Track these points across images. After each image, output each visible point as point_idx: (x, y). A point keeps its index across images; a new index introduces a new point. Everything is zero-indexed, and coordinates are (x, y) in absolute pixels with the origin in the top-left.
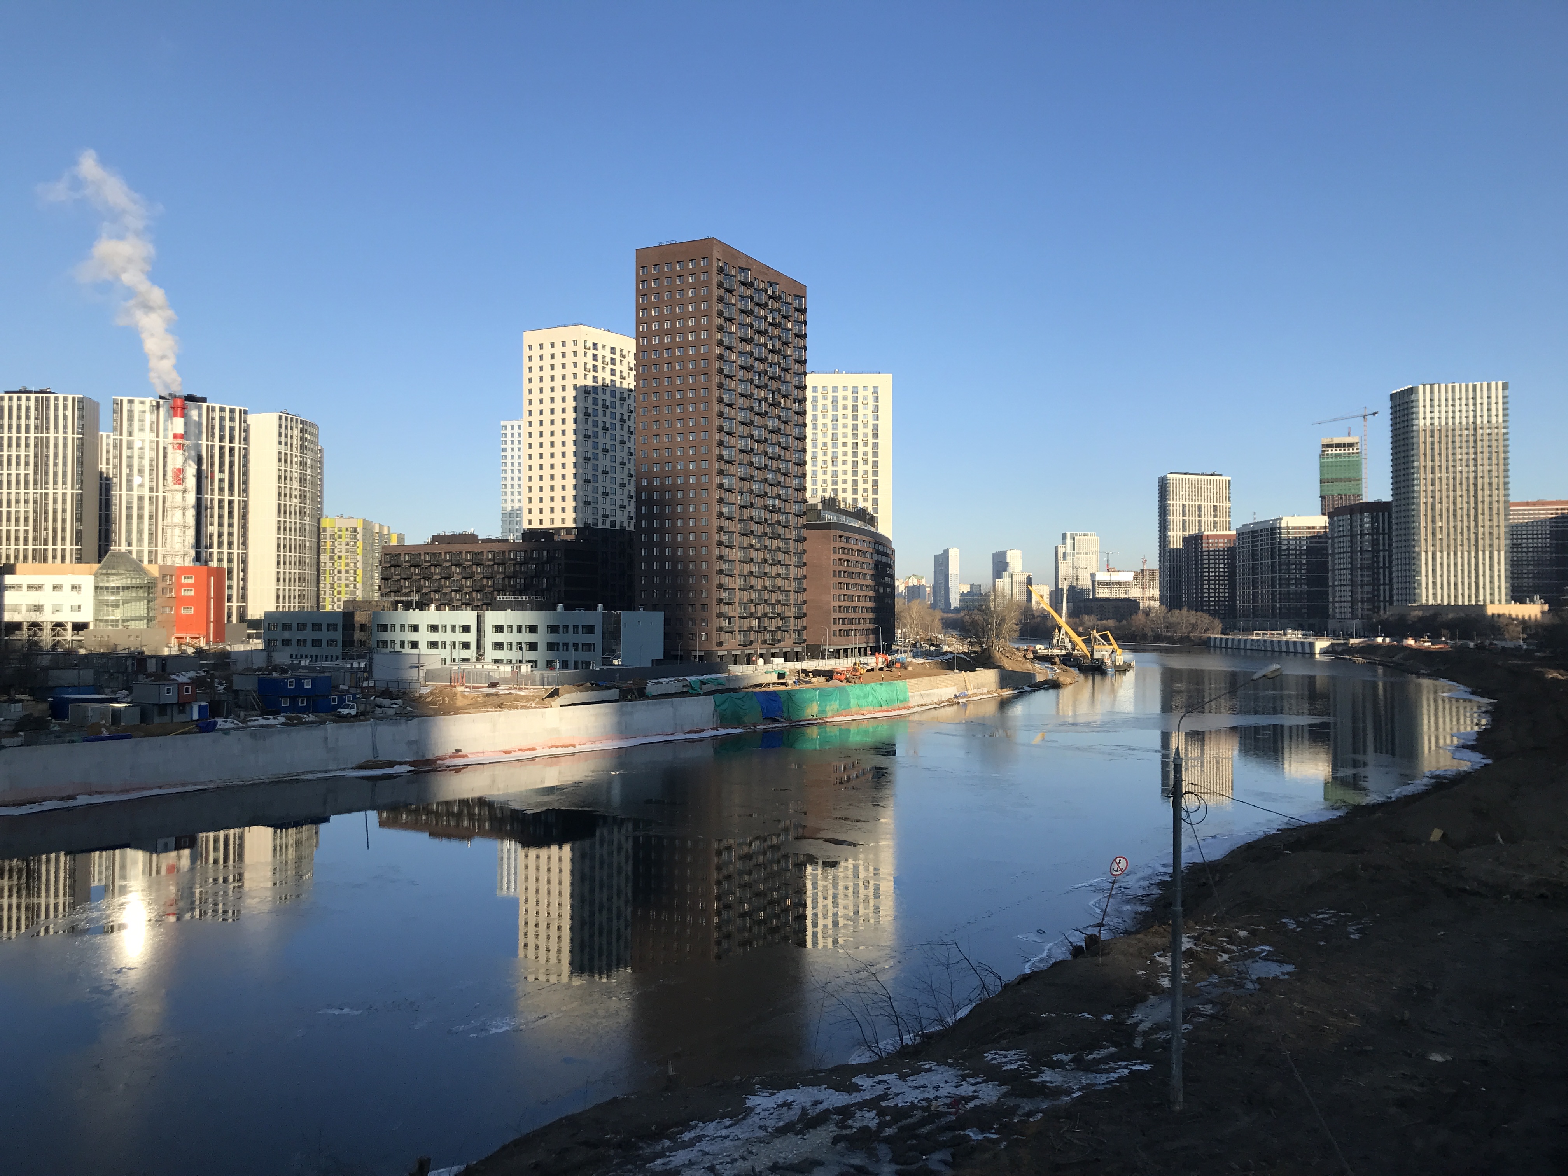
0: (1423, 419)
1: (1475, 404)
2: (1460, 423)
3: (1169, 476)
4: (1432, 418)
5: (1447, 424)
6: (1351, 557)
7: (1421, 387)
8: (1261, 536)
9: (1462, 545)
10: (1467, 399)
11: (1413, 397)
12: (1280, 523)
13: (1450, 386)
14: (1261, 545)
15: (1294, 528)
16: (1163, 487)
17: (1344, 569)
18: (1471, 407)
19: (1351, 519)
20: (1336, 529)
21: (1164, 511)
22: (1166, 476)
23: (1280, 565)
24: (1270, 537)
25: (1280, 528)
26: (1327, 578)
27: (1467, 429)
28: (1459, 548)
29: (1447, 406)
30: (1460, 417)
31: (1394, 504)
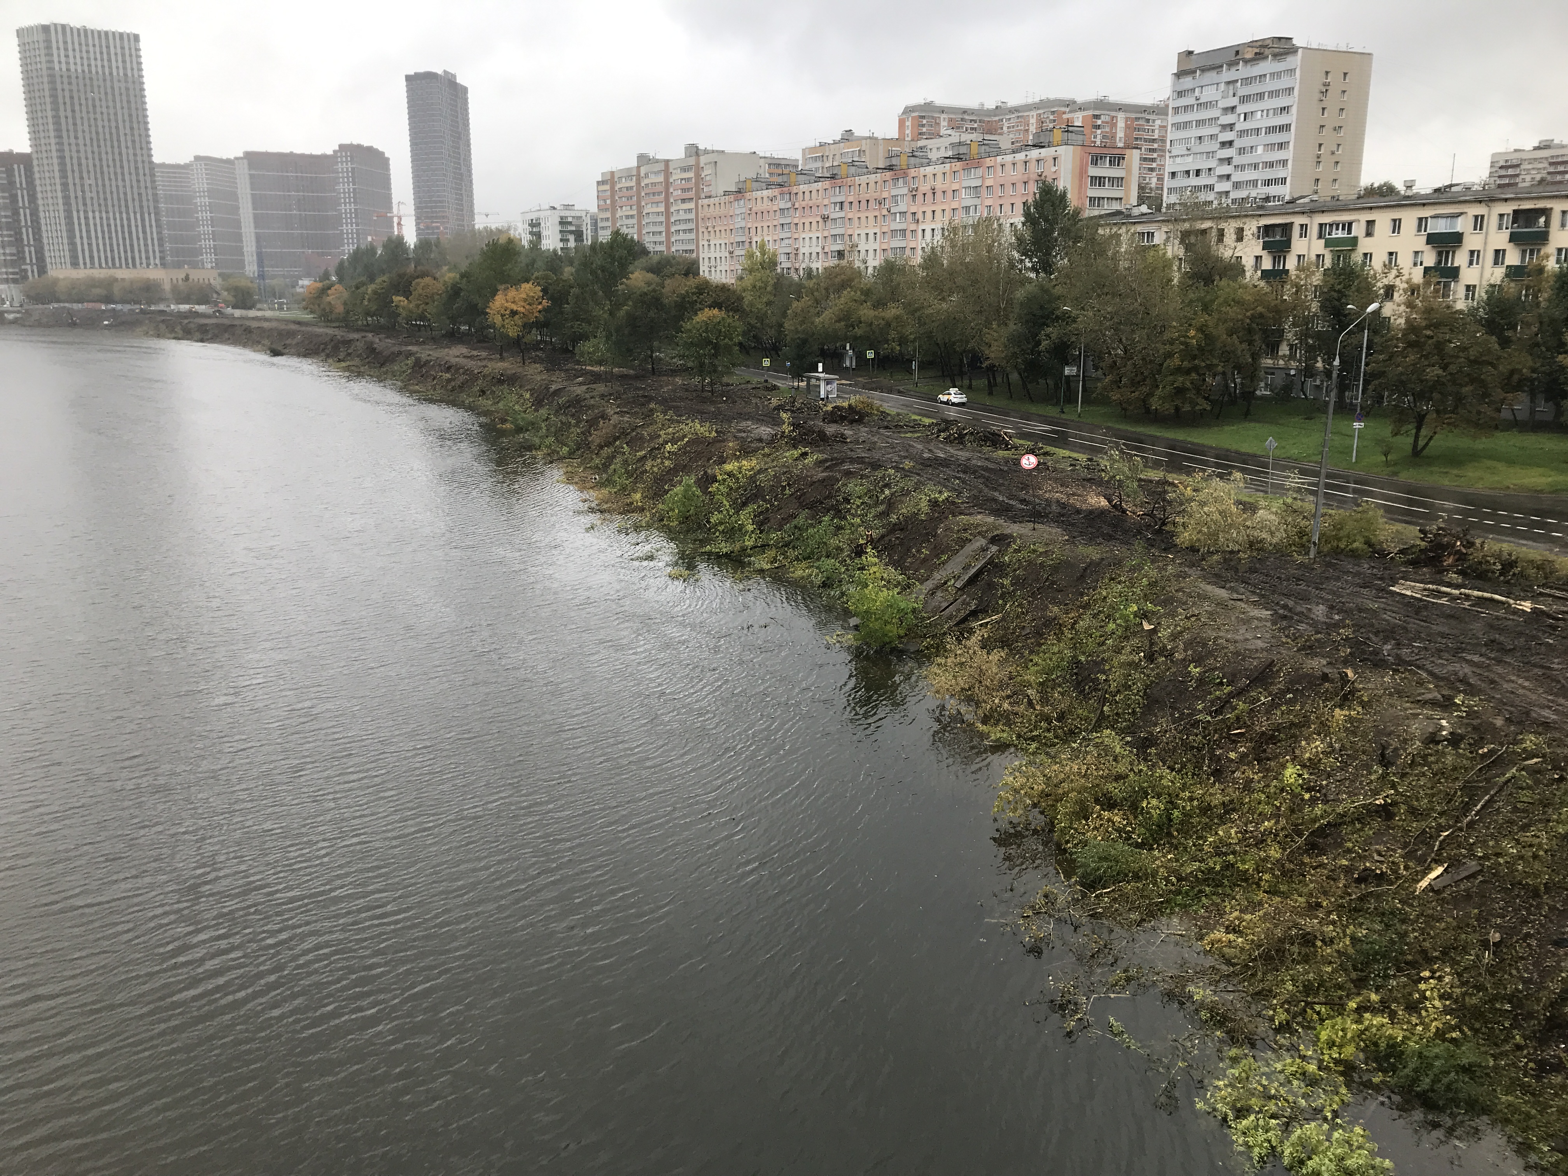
1: (109, 54)
2: (97, 72)
4: (68, 63)
5: (83, 71)
9: (114, 206)
10: (101, 47)
11: (44, 37)
18: (106, 57)
27: (105, 80)
28: (112, 209)
29: (81, 51)
30: (96, 66)
31: (34, 156)
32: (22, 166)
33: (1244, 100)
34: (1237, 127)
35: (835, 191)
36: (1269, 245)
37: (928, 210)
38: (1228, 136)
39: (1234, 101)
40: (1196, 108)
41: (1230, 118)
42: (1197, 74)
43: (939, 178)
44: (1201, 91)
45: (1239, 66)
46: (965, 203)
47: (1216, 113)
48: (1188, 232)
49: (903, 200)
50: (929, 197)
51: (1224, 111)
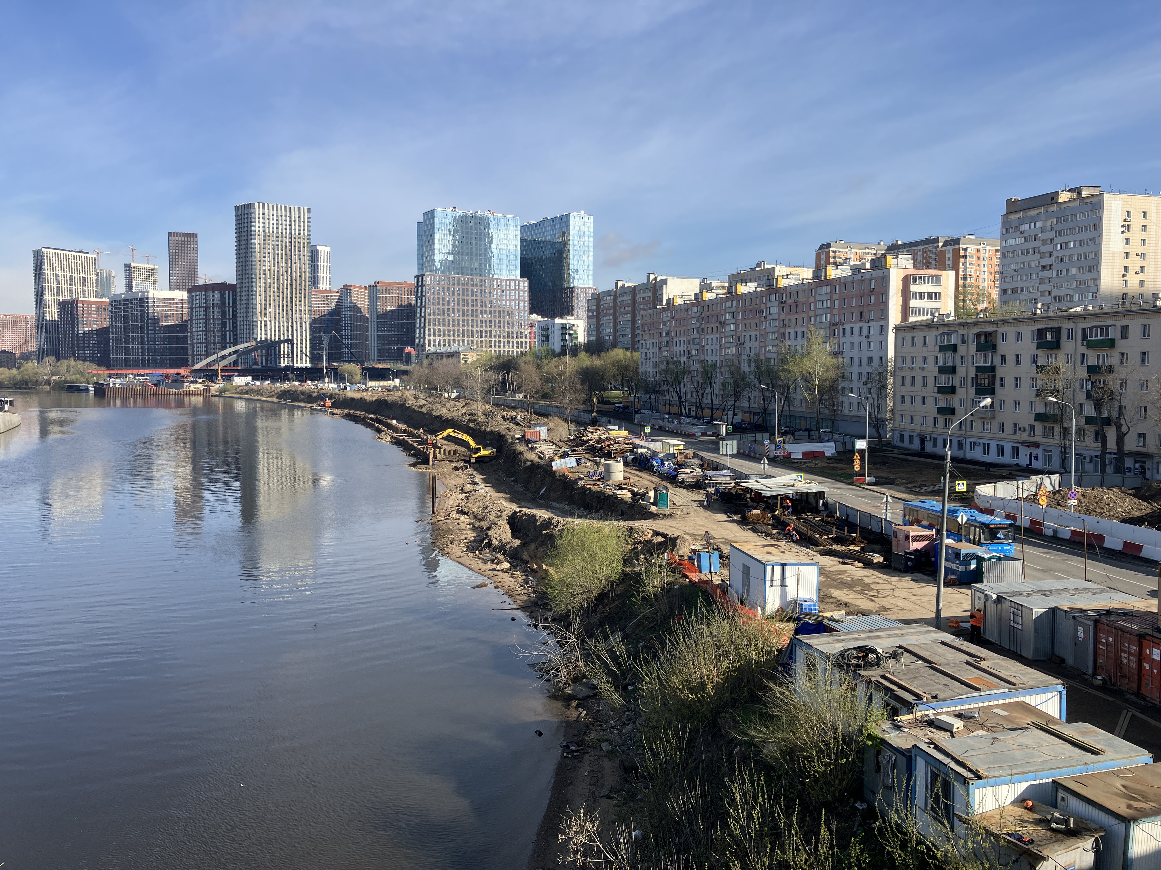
0: (258, 226)
1: (290, 221)
2: (282, 233)
3: (43, 249)
4: (264, 227)
5: (273, 232)
6: (206, 323)
7: (257, 204)
8: (132, 304)
9: (283, 318)
10: (286, 216)
11: (252, 210)
12: (147, 295)
13: (275, 206)
14: (132, 311)
15: (159, 299)
16: (38, 259)
17: (200, 331)
18: (288, 223)
19: (205, 295)
20: (194, 302)
21: (39, 279)
22: (41, 250)
23: (148, 327)
24: (139, 305)
25: (147, 298)
26: (187, 337)
27: (286, 238)
28: (281, 319)
29: (273, 219)
30: (282, 229)
31: (238, 286)
32: (231, 292)
33: (1059, 233)
34: (1055, 254)
35: (729, 304)
36: (1042, 345)
37: (793, 318)
38: (1047, 261)
39: (1051, 235)
40: (1020, 240)
41: (1049, 248)
42: (1021, 214)
43: (800, 294)
44: (1025, 227)
45: (1054, 208)
46: (819, 312)
47: (1037, 244)
48: (978, 335)
49: (775, 310)
50: (793, 308)
51: (1044, 242)
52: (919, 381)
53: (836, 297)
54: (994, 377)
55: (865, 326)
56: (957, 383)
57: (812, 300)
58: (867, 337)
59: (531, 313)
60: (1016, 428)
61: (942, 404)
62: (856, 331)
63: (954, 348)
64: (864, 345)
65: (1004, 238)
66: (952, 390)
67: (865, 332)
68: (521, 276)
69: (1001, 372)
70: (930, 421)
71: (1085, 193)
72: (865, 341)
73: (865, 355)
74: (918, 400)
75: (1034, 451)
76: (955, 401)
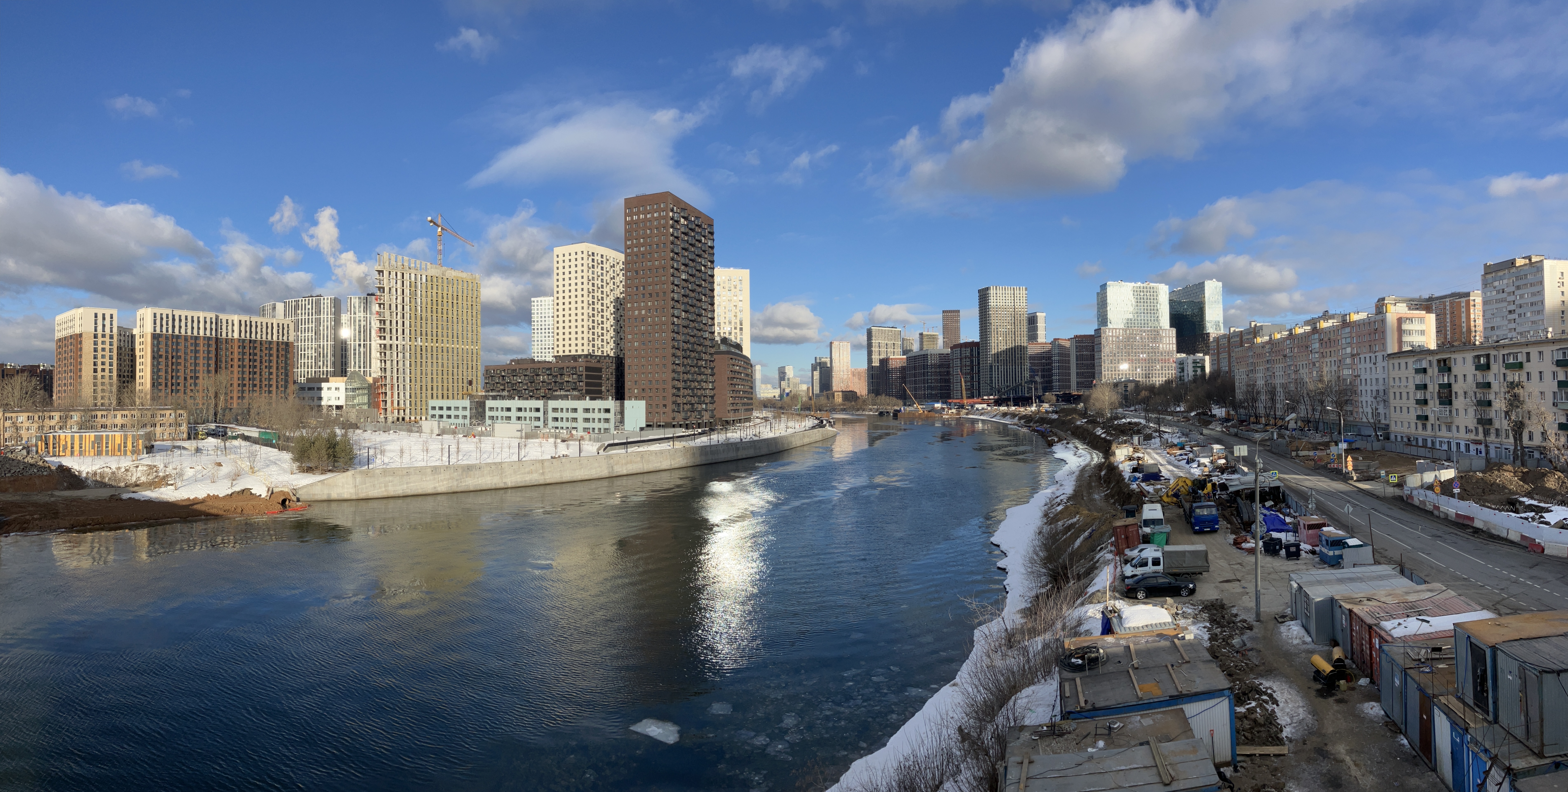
0: (992, 302)
1: (1014, 297)
2: (1008, 305)
3: (872, 328)
4: (997, 302)
5: (1003, 305)
6: (961, 369)
8: (918, 358)
10: (1011, 294)
11: (988, 292)
14: (918, 363)
16: (870, 334)
17: (958, 375)
19: (958, 350)
20: (953, 355)
21: (870, 345)
23: (928, 373)
24: (922, 359)
25: (927, 355)
26: (950, 379)
27: (1011, 308)
33: (1518, 288)
34: (1516, 303)
35: (1288, 342)
36: (1479, 367)
37: (1328, 351)
38: (1512, 307)
39: (1513, 289)
40: (1494, 293)
41: (1512, 298)
42: (1493, 274)
43: (1332, 333)
44: (1496, 284)
45: (1514, 270)
46: (1344, 346)
47: (1505, 295)
48: (1439, 361)
49: (1317, 345)
50: (1328, 344)
51: (1509, 294)
52: (1404, 395)
53: (1354, 335)
54: (1451, 391)
55: (1373, 356)
56: (1428, 397)
57: (1339, 338)
58: (1375, 364)
59: (1178, 352)
60: (1468, 431)
61: (1419, 413)
62: (1368, 359)
63: (1424, 371)
64: (1373, 369)
65: (1484, 292)
66: (1425, 402)
67: (1373, 360)
68: (1171, 326)
69: (1455, 388)
70: (1413, 426)
71: (1533, 260)
72: (1373, 367)
73: (1374, 377)
74: (1405, 410)
75: (1479, 447)
76: (1428, 411)
